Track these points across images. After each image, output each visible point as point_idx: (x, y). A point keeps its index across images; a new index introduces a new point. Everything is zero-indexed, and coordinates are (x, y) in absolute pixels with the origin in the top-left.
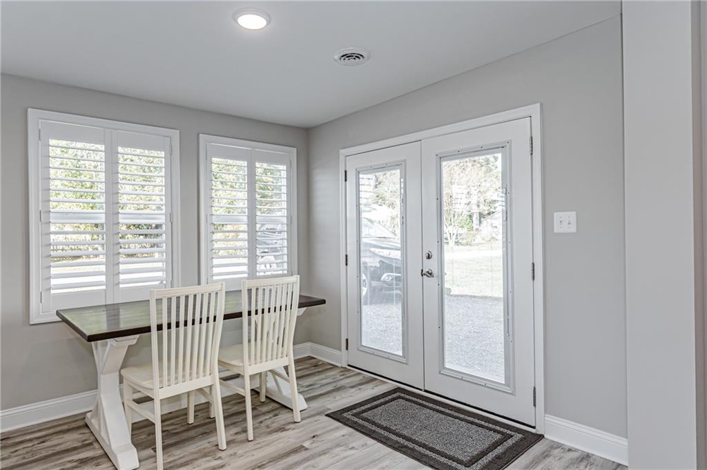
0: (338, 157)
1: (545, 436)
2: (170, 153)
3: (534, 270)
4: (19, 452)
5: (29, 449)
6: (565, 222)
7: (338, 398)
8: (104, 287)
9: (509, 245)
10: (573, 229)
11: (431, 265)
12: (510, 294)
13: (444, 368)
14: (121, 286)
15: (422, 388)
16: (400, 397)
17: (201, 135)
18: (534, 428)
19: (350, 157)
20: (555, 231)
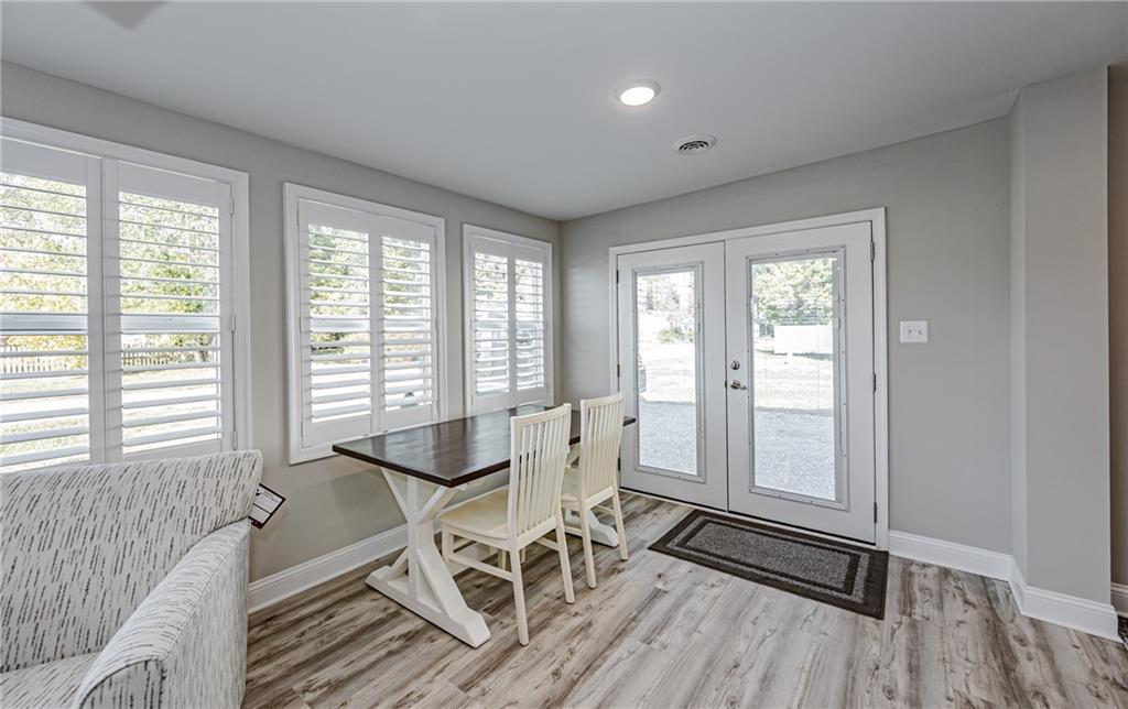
0: (607, 255)
1: (891, 553)
2: (435, 245)
3: (875, 381)
4: (308, 636)
5: (319, 629)
6: (913, 331)
7: (642, 527)
8: (369, 412)
9: (843, 356)
10: (924, 339)
11: (740, 376)
12: (844, 408)
13: (754, 486)
14: (387, 409)
15: (725, 508)
16: (708, 521)
17: (465, 226)
18: (874, 544)
19: (624, 257)
20: (902, 340)
